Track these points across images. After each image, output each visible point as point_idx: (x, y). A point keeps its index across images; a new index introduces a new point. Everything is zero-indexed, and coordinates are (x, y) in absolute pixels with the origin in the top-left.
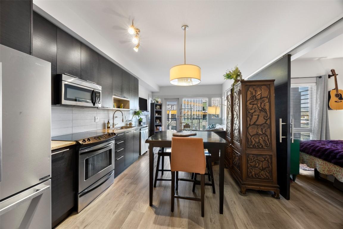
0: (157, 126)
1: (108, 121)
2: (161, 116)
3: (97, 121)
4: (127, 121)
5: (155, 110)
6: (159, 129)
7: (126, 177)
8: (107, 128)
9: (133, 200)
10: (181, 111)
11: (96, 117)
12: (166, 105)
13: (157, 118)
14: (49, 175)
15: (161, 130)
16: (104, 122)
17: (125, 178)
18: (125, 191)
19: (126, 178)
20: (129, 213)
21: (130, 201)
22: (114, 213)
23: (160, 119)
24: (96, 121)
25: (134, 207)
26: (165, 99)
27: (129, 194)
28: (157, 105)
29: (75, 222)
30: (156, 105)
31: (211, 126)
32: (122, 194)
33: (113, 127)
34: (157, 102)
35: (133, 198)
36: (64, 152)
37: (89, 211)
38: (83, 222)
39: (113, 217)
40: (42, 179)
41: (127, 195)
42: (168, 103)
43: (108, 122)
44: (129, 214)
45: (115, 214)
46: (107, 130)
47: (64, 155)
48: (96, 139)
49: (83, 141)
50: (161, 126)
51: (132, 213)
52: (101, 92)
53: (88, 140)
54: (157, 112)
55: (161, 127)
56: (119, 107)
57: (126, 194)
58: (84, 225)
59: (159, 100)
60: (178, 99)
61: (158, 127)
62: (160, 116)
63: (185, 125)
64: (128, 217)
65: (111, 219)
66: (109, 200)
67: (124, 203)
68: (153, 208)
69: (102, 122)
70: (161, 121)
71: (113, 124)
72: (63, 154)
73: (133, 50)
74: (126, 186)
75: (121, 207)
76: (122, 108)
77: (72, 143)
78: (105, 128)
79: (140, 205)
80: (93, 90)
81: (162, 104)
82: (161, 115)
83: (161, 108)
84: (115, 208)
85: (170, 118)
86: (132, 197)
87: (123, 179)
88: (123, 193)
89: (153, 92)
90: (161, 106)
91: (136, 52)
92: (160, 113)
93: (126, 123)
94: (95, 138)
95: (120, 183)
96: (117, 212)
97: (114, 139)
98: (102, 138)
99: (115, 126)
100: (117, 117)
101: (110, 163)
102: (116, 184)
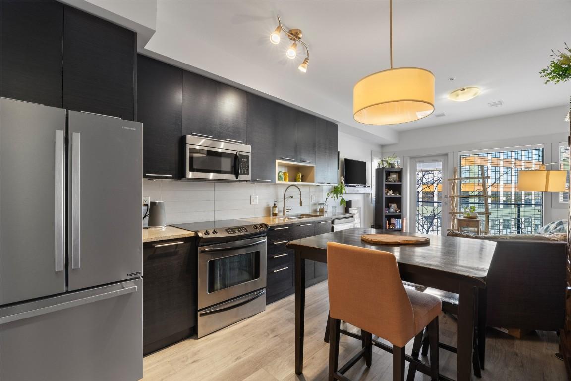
0: (389, 217)
1: (275, 204)
2: (400, 196)
3: (254, 203)
4: (315, 205)
5: (384, 183)
6: (394, 224)
7: (288, 306)
8: (273, 216)
9: (276, 349)
10: (454, 185)
11: (252, 197)
12: (414, 171)
13: (390, 201)
14: (140, 273)
15: (399, 227)
16: (268, 205)
17: (285, 308)
18: (273, 331)
19: (288, 309)
20: (257, 369)
21: (271, 350)
22: (238, 358)
23: (399, 202)
24: (252, 203)
25: (269, 364)
26: (412, 158)
27: (276, 337)
28: (392, 172)
29: (189, 350)
30: (388, 173)
31: (554, 225)
32: (266, 334)
33: (284, 215)
34: (391, 165)
35: (278, 347)
36: (178, 245)
37: (212, 341)
38: (195, 354)
39: (232, 365)
40: (130, 275)
41: (272, 338)
42: (420, 167)
43: (275, 206)
44: (256, 371)
45: (238, 361)
46: (273, 218)
47: (177, 250)
48: (228, 232)
49: (205, 234)
50: (399, 217)
51: (261, 371)
52: (250, 155)
53: (213, 233)
54: (389, 187)
55: (401, 220)
56: (295, 180)
57: (271, 336)
58: (195, 358)
59: (397, 163)
60: (446, 155)
61: (393, 221)
62: (397, 196)
63: (462, 218)
64: (251, 376)
65: (228, 367)
66: (244, 335)
67: (258, 350)
68: (298, 379)
69: (264, 205)
70: (400, 207)
71: (284, 209)
72: (176, 248)
73: (299, 70)
74: (281, 322)
75: (250, 355)
76: (299, 181)
77: (188, 234)
78: (270, 216)
79: (280, 364)
80: (235, 153)
81: (402, 168)
82: (400, 194)
83: (400, 179)
84: (243, 352)
85: (421, 200)
86: (276, 345)
87: (282, 309)
88: (268, 332)
89: (382, 146)
90: (400, 173)
91: (304, 73)
92: (397, 188)
93: (315, 208)
94: (227, 230)
95: (274, 314)
96: (242, 359)
97: (266, 234)
98: (239, 231)
99: (287, 213)
100: (293, 197)
101: (257, 275)
102: (268, 313)
